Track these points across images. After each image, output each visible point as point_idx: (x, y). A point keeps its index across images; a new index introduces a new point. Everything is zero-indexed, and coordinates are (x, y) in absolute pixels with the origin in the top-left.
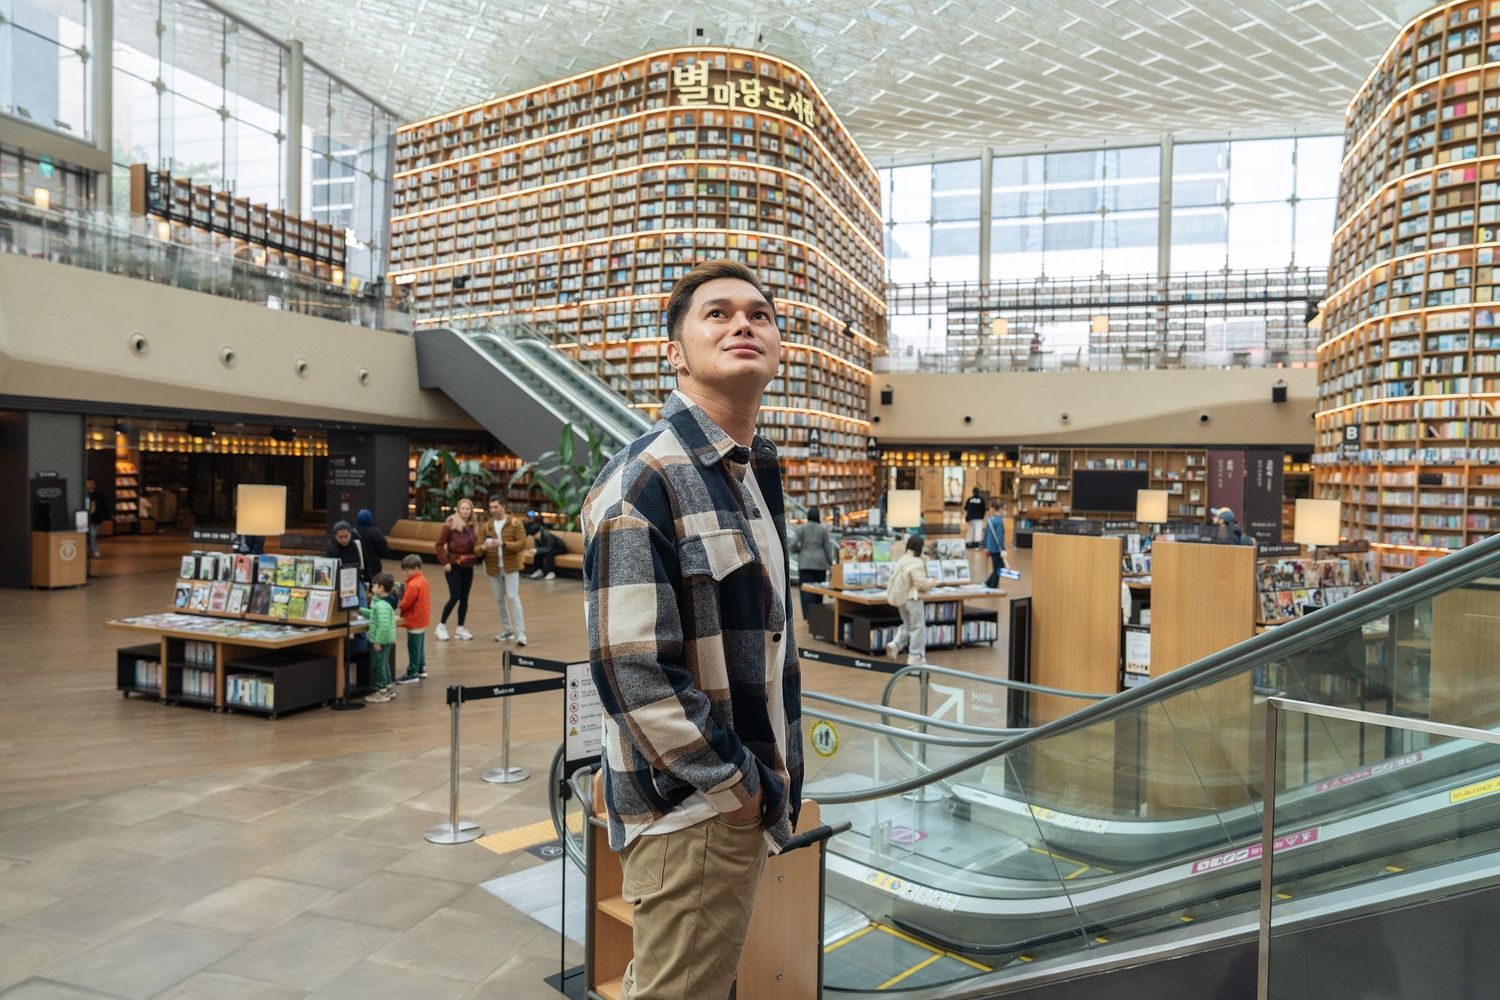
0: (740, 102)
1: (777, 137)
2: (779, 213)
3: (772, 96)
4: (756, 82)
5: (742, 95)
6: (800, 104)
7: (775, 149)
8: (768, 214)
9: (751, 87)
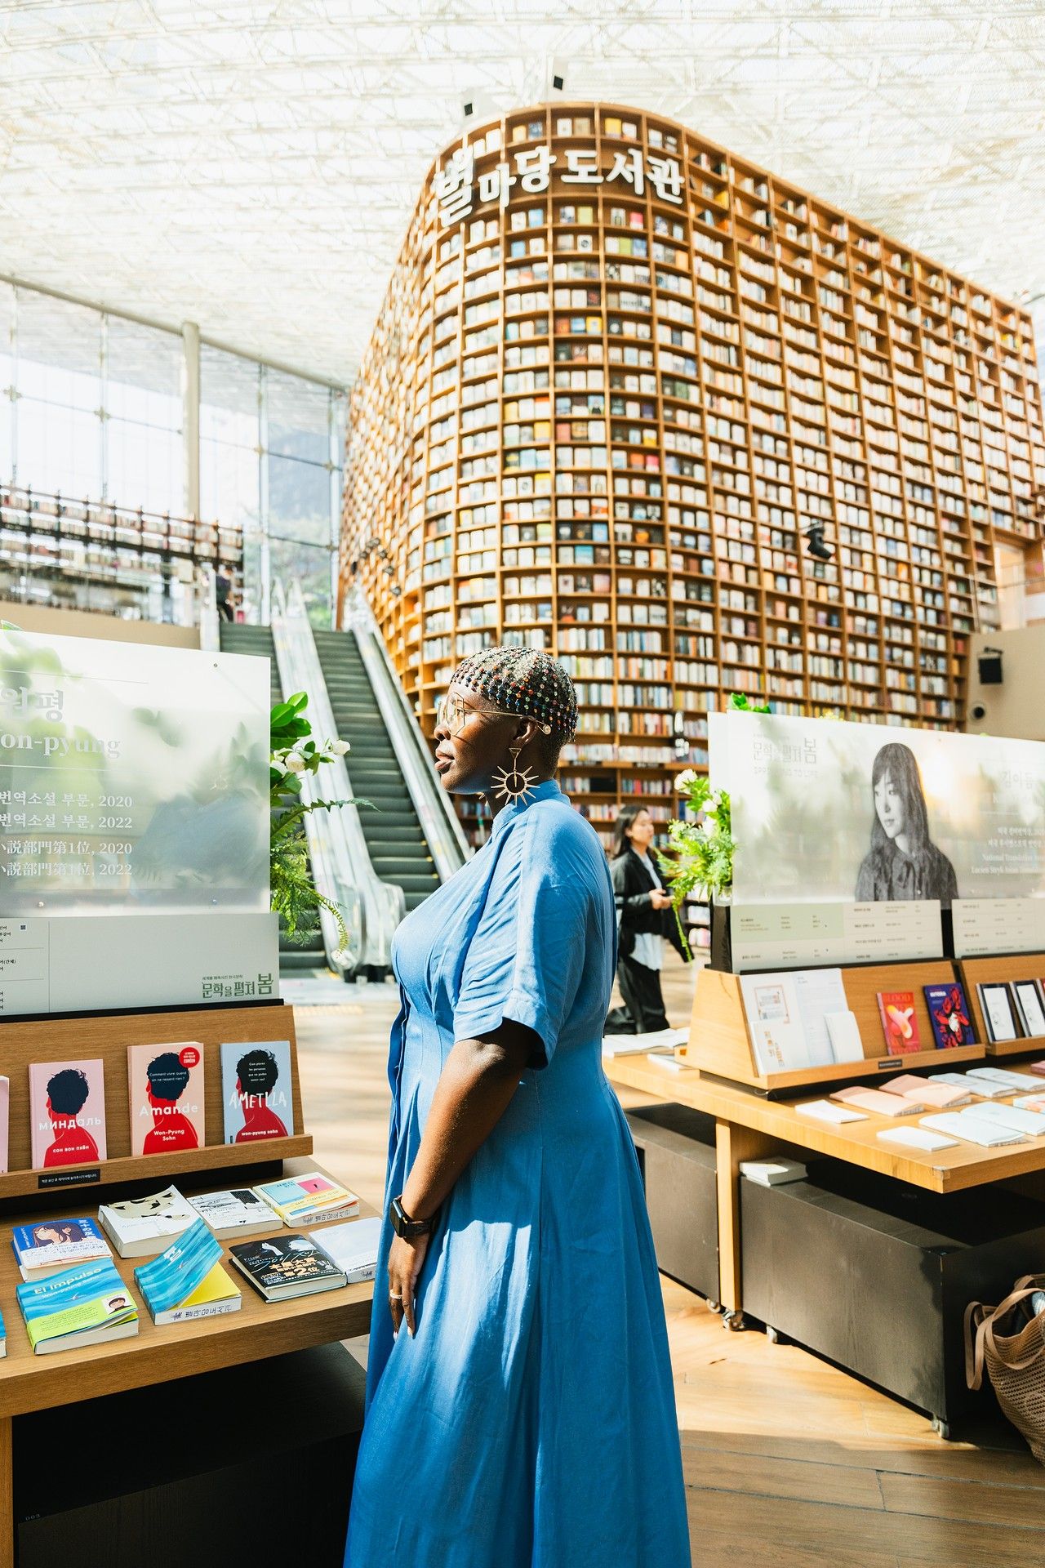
0: (515, 190)
1: (593, 232)
2: (595, 353)
3: (573, 165)
4: (544, 151)
5: (520, 178)
6: (638, 167)
7: (588, 250)
8: (570, 357)
9: (537, 160)
